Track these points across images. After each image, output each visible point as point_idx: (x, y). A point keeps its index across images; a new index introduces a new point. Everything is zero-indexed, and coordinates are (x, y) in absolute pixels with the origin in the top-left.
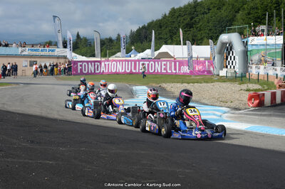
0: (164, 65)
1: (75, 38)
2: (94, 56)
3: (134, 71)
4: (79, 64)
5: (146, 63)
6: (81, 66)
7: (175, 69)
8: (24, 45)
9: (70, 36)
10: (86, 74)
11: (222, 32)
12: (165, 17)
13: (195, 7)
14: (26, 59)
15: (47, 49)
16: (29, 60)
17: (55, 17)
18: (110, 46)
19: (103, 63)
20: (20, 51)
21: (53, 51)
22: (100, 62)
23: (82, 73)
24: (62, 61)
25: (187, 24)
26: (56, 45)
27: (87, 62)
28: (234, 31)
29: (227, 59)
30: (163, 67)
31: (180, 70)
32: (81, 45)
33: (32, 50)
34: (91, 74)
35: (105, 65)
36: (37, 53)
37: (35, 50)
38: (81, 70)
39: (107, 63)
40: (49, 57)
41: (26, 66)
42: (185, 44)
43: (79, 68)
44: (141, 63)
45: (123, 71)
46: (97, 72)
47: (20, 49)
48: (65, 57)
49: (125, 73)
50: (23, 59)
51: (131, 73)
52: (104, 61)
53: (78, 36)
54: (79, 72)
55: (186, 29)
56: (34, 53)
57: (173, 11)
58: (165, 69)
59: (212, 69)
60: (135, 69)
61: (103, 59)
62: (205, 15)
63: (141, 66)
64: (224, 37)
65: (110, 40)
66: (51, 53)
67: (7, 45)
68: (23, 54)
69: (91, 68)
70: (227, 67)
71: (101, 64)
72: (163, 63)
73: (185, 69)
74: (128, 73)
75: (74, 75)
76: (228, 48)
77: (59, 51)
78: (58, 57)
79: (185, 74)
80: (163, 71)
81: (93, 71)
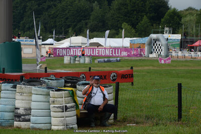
3: (92, 55)
4: (58, 50)
6: (59, 51)
7: (118, 54)
15: (29, 40)
19: (72, 50)
21: (32, 41)
23: (59, 56)
30: (111, 52)
31: (121, 53)
37: (21, 41)
39: (74, 50)
43: (58, 52)
45: (86, 54)
46: (68, 55)
59: (142, 53)
60: (93, 53)
63: (97, 52)
66: (31, 43)
71: (70, 50)
72: (110, 50)
73: (124, 54)
74: (89, 56)
79: (124, 56)
80: (110, 55)
81: (65, 54)
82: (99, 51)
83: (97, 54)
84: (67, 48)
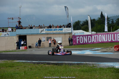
3: (114, 40)
4: (77, 37)
6: (79, 38)
15: (58, 29)
16: (46, 36)
19: (93, 36)
20: (40, 31)
21: (61, 30)
22: (91, 35)
23: (79, 44)
33: (48, 30)
34: (86, 43)
35: (95, 37)
36: (51, 32)
37: (50, 30)
38: (79, 41)
39: (96, 36)
40: (59, 34)
41: (44, 41)
43: (78, 40)
45: (106, 41)
46: (89, 42)
47: (40, 30)
48: (70, 34)
49: (108, 42)
51: (112, 42)
52: (94, 35)
54: (77, 43)
56: (49, 32)
60: (114, 39)
67: (31, 28)
68: (42, 33)
69: (86, 40)
75: (75, 45)
77: (65, 30)
78: (65, 34)
81: (87, 42)
83: (118, 40)
84: (88, 35)
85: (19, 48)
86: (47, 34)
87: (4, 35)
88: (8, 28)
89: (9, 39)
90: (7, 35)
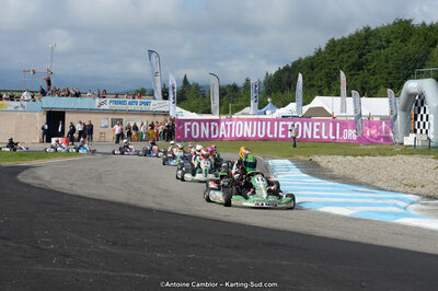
0: (318, 127)
1: (181, 84)
2: (209, 112)
3: (270, 136)
4: (186, 124)
5: (290, 124)
6: (189, 127)
7: (334, 134)
8: (103, 95)
9: (174, 81)
10: (196, 140)
11: (408, 77)
12: (319, 53)
13: (366, 38)
14: (106, 116)
16: (111, 117)
17: (151, 52)
18: (234, 97)
19: (223, 124)
20: (97, 104)
21: (147, 104)
22: (218, 121)
23: (190, 138)
24: (160, 119)
25: (353, 65)
26: (152, 94)
27: (199, 121)
28: (427, 76)
29: (416, 119)
30: (316, 130)
31: (341, 134)
32: (190, 95)
33: (116, 103)
34: (205, 139)
35: (226, 126)
36: (123, 107)
37: (120, 103)
38: (189, 133)
39: (229, 123)
40: (142, 113)
41: (106, 127)
42: (349, 95)
43: (187, 130)
44: (281, 123)
45: (254, 136)
46: (213, 136)
47: (98, 100)
48: (166, 114)
49: (256, 139)
50: (102, 116)
51: (266, 139)
52: (225, 121)
53: (185, 80)
54: (186, 136)
55: (352, 72)
56: (119, 107)
57: (332, 44)
58: (318, 133)
59: (391, 135)
60: (272, 133)
61: (223, 117)
62: (382, 51)
63: (281, 129)
64: (412, 85)
65: (235, 88)
66: (144, 107)
67: (77, 95)
68: (102, 107)
69: (205, 131)
70: (415, 131)
71: (219, 124)
72: (316, 124)
73: (350, 134)
74: (261, 140)
75: (179, 140)
76: (418, 102)
77: (157, 104)
78: (155, 114)
79: (349, 142)
80: (315, 137)
81: (207, 136)
82: (285, 126)
83: (281, 136)
84: (210, 121)
85: (49, 141)
86: (114, 112)
87: (12, 108)
88: (22, 92)
89: (24, 117)
90: (20, 109)
